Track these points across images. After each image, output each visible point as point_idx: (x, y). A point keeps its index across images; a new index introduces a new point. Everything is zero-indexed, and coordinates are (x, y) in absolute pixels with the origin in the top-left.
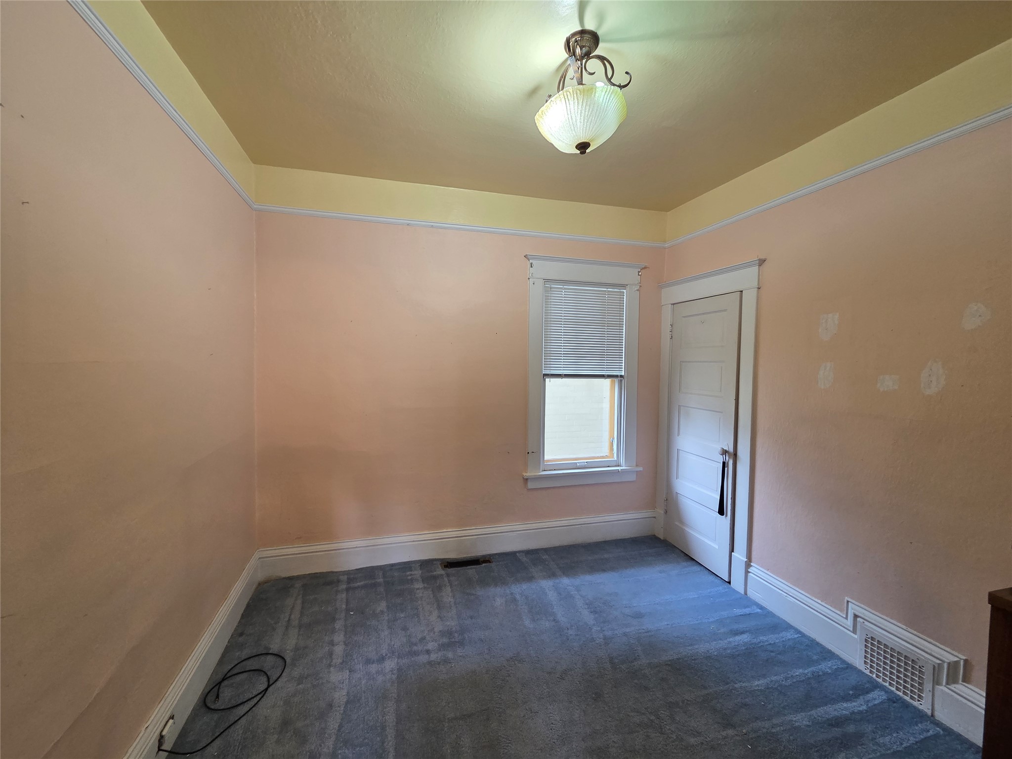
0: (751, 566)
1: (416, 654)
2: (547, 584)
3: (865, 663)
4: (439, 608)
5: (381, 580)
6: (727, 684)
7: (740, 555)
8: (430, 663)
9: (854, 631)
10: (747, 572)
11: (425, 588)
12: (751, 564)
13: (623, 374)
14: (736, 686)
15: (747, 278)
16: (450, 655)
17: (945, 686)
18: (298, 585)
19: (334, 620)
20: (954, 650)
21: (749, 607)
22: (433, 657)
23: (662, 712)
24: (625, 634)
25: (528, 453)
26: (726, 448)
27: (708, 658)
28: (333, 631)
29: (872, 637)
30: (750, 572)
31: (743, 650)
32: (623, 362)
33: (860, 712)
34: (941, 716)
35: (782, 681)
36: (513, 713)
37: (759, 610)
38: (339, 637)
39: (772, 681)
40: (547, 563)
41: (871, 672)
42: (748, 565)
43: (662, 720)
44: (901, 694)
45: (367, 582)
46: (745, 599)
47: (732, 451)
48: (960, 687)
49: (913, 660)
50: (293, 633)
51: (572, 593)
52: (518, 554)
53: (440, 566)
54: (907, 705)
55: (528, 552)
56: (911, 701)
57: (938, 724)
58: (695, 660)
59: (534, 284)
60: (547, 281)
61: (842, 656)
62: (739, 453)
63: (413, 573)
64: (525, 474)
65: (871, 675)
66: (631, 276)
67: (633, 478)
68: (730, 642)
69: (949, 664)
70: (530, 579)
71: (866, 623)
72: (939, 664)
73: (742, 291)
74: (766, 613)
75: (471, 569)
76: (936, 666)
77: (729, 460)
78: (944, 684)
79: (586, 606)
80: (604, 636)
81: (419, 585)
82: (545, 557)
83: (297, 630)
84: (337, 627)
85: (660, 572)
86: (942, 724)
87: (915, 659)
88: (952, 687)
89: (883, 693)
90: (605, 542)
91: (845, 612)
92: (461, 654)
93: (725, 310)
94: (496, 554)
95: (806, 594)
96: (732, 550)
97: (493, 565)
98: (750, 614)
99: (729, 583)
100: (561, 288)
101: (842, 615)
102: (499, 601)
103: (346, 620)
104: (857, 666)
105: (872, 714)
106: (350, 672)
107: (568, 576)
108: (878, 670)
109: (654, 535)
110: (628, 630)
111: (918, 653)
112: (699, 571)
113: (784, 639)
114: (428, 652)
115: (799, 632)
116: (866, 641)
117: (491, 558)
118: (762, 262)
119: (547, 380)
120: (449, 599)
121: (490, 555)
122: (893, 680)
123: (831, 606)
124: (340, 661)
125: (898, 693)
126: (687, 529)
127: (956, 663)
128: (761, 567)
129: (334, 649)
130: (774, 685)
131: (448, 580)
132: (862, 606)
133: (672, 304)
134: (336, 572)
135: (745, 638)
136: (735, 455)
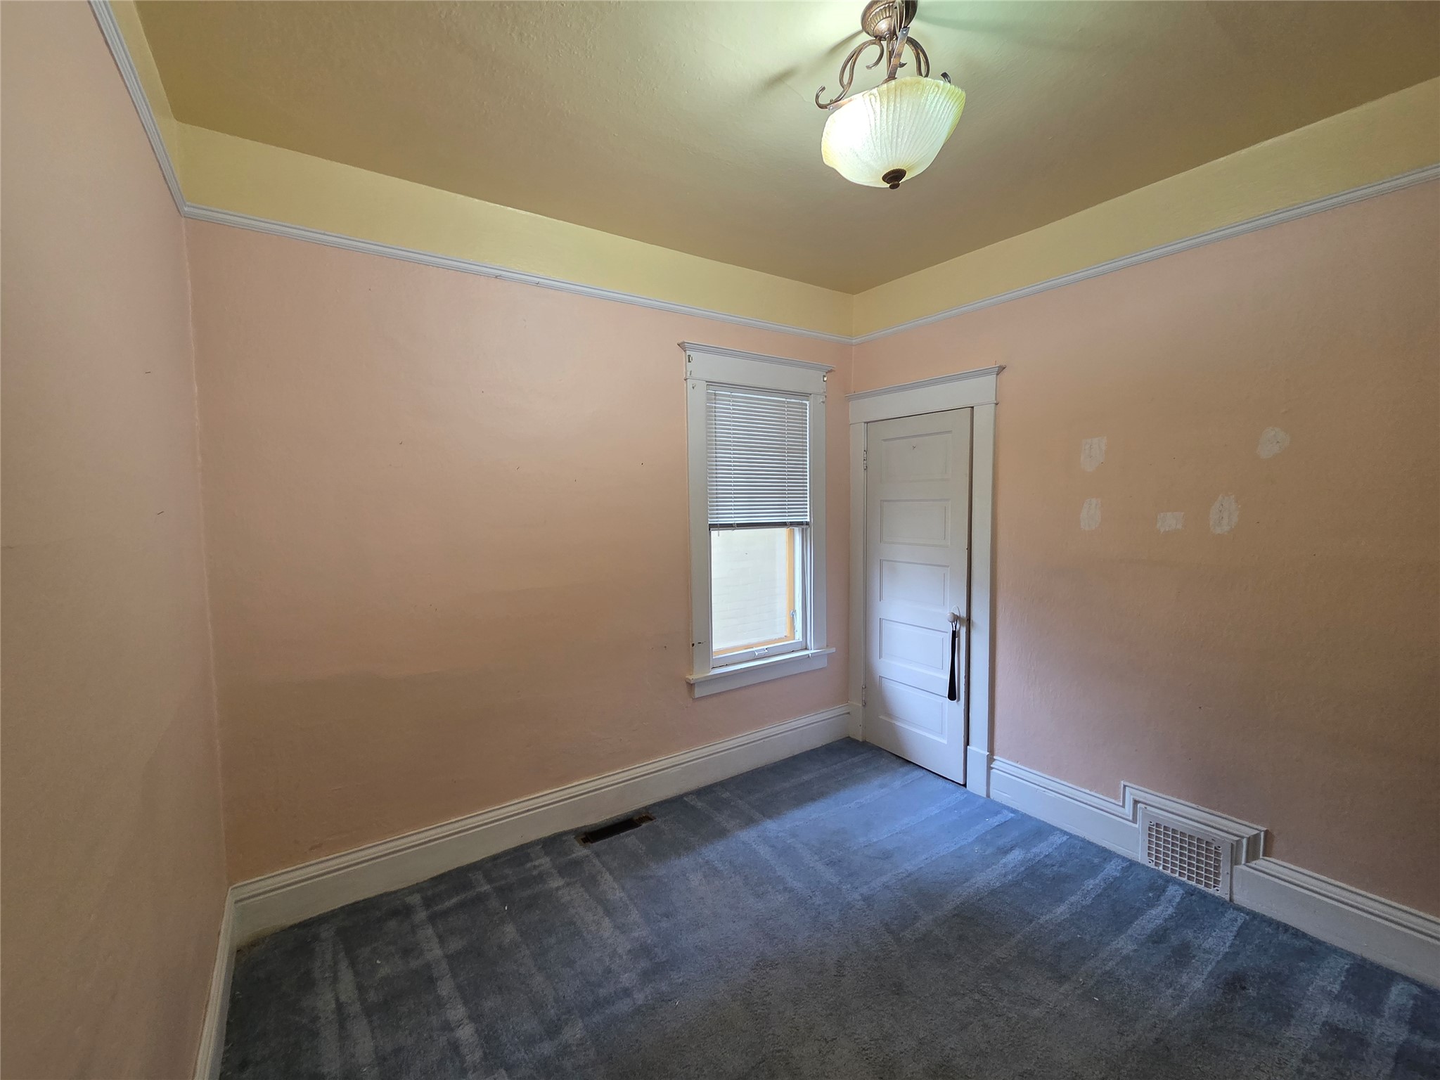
0: (995, 760)
1: (608, 1001)
2: (748, 835)
3: (1149, 855)
4: (608, 913)
5: (486, 888)
6: (1031, 921)
7: (978, 748)
8: (638, 1011)
9: (1134, 821)
10: (989, 768)
11: (568, 884)
12: (995, 757)
13: (808, 520)
14: (1041, 921)
15: (980, 391)
16: (664, 987)
17: (1244, 864)
18: (327, 932)
19: (432, 981)
20: (1252, 822)
21: (1000, 813)
22: (640, 998)
23: (983, 984)
24: (886, 887)
25: (693, 645)
26: (957, 613)
27: (993, 892)
28: (440, 1004)
29: (1157, 824)
30: (992, 768)
31: (1023, 872)
32: (808, 503)
33: (1171, 917)
34: (1240, 899)
35: (1082, 900)
36: (802, 1052)
37: (1013, 815)
38: (457, 1012)
39: (1072, 904)
40: (732, 803)
41: (1157, 864)
42: (990, 759)
43: (990, 996)
44: (1193, 883)
45: (464, 896)
46: (991, 806)
47: (965, 616)
48: (1261, 863)
49: (1207, 842)
50: (360, 1029)
51: (788, 842)
52: (685, 799)
53: (576, 842)
54: (1204, 896)
55: (700, 792)
56: (1206, 889)
57: (1240, 909)
58: (981, 899)
59: (693, 388)
60: (710, 383)
61: (1119, 853)
62: (974, 618)
63: (537, 863)
64: (690, 677)
65: (1157, 868)
66: (814, 381)
67: (823, 663)
68: (1005, 865)
69: (1249, 839)
70: (722, 833)
71: (1149, 808)
72: (1237, 841)
73: (973, 407)
74: (1022, 818)
75: (628, 836)
76: (1235, 844)
77: (960, 628)
78: (1243, 862)
79: (816, 857)
80: (862, 895)
81: (556, 883)
82: (726, 795)
83: (365, 1021)
84: (444, 993)
85: (882, 786)
86: (1244, 908)
87: (1210, 841)
88: (1253, 864)
89: (1177, 887)
90: (794, 758)
91: (1121, 799)
92: (681, 980)
93: (949, 432)
94: (654, 805)
95: (1070, 785)
96: (967, 743)
97: (658, 822)
98: (1005, 822)
99: (965, 785)
100: (729, 396)
101: (1117, 803)
102: (695, 879)
103: (455, 976)
104: (1139, 861)
105: (1182, 916)
106: (506, 1070)
107: (770, 817)
108: (1165, 861)
109: (849, 737)
110: (884, 879)
111: (1213, 833)
112: (922, 777)
113: (1055, 846)
114: (627, 992)
115: (1065, 833)
116: (1150, 829)
117: (650, 812)
118: (1002, 369)
119: (714, 533)
120: (618, 894)
121: (647, 808)
122: (1183, 868)
123: (1103, 795)
124: (478, 1055)
125: (1190, 882)
126: (898, 724)
127: (1257, 837)
128: (1007, 759)
129: (457, 1035)
130: (1077, 908)
131: (601, 862)
132: (1143, 788)
133: (865, 423)
134: (395, 892)
135: (1016, 856)
136: (968, 622)
